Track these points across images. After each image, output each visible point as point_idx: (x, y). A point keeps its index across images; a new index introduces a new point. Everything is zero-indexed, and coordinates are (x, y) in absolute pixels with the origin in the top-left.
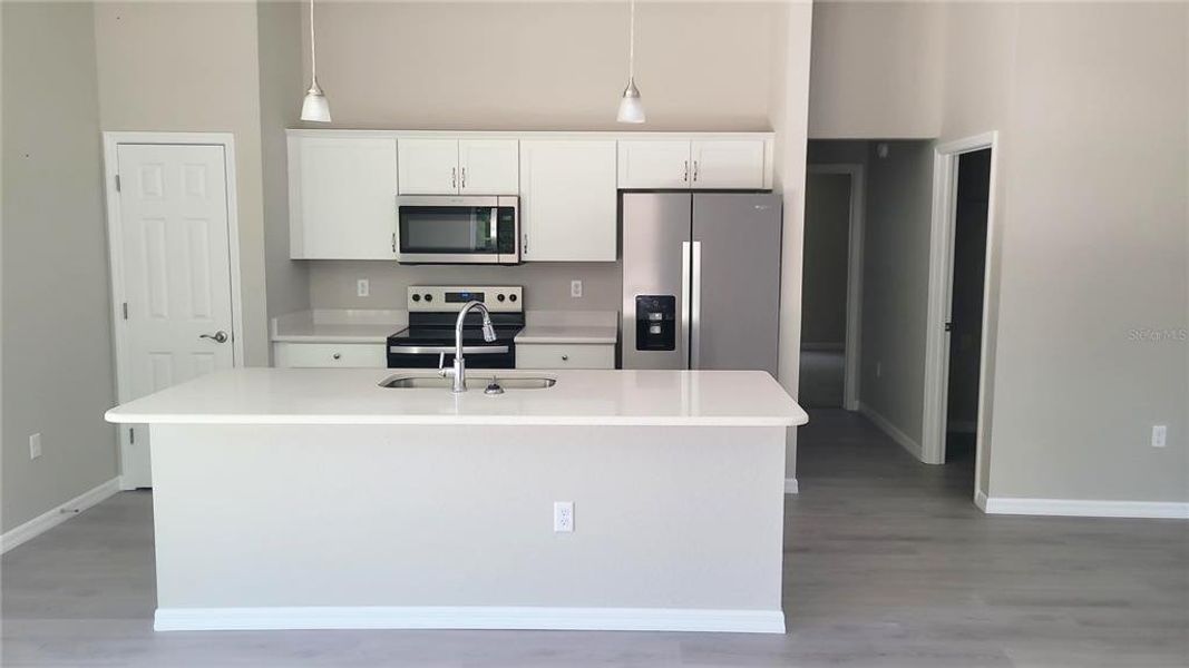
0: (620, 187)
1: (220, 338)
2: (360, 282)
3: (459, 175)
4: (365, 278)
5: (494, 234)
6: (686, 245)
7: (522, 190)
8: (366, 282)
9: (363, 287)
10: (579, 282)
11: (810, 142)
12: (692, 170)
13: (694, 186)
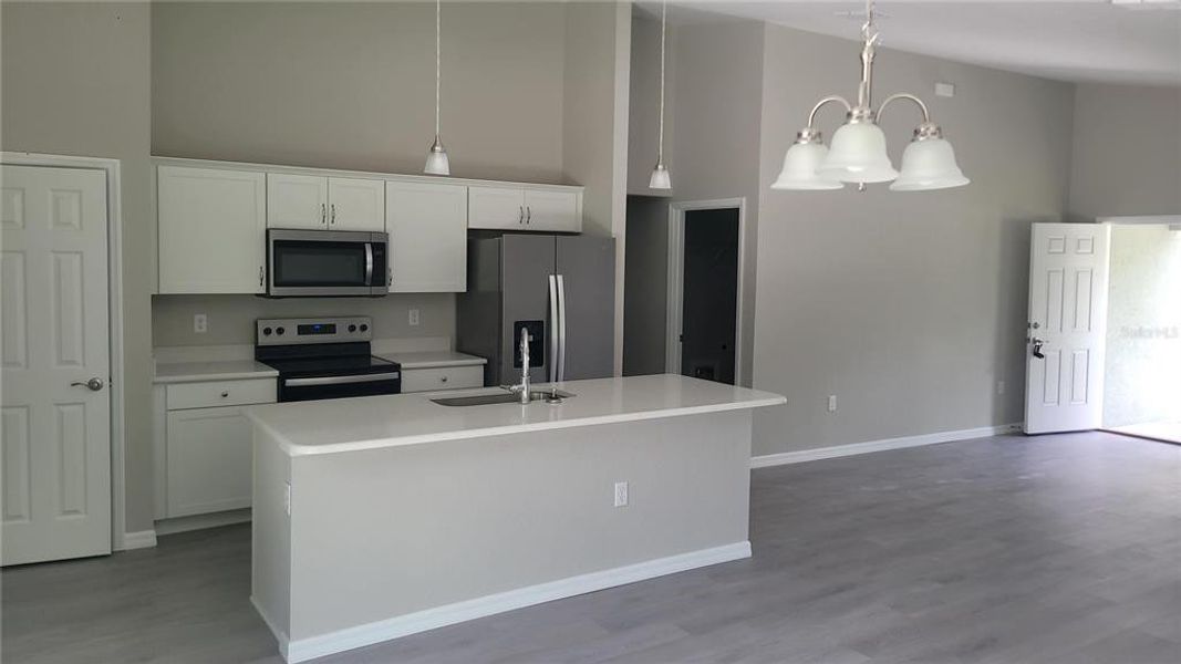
0: (471, 227)
1: (94, 386)
2: (197, 317)
3: (328, 211)
4: (203, 313)
5: (369, 267)
6: (552, 278)
7: (387, 227)
8: (204, 317)
9: (201, 323)
10: (417, 312)
11: (628, 197)
12: (526, 215)
13: (528, 228)
